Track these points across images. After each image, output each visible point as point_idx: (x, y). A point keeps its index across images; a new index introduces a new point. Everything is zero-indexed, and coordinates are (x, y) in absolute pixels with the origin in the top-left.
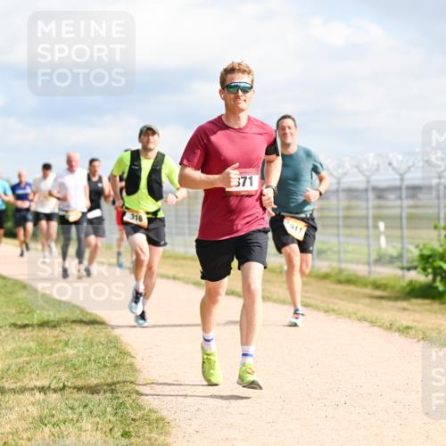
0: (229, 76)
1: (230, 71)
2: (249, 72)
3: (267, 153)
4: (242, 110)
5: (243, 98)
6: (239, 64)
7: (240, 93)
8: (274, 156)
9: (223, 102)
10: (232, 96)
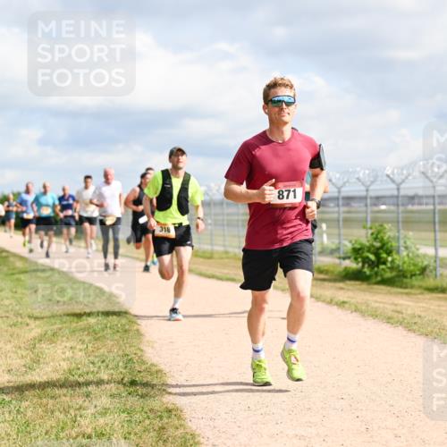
0: (272, 90)
1: (273, 86)
2: (291, 87)
3: (312, 166)
4: (286, 123)
5: (286, 111)
6: (282, 79)
7: (284, 106)
8: (318, 170)
9: (267, 117)
10: (277, 109)
